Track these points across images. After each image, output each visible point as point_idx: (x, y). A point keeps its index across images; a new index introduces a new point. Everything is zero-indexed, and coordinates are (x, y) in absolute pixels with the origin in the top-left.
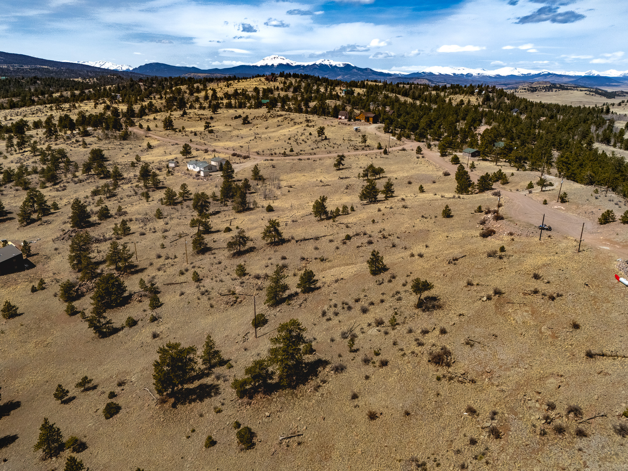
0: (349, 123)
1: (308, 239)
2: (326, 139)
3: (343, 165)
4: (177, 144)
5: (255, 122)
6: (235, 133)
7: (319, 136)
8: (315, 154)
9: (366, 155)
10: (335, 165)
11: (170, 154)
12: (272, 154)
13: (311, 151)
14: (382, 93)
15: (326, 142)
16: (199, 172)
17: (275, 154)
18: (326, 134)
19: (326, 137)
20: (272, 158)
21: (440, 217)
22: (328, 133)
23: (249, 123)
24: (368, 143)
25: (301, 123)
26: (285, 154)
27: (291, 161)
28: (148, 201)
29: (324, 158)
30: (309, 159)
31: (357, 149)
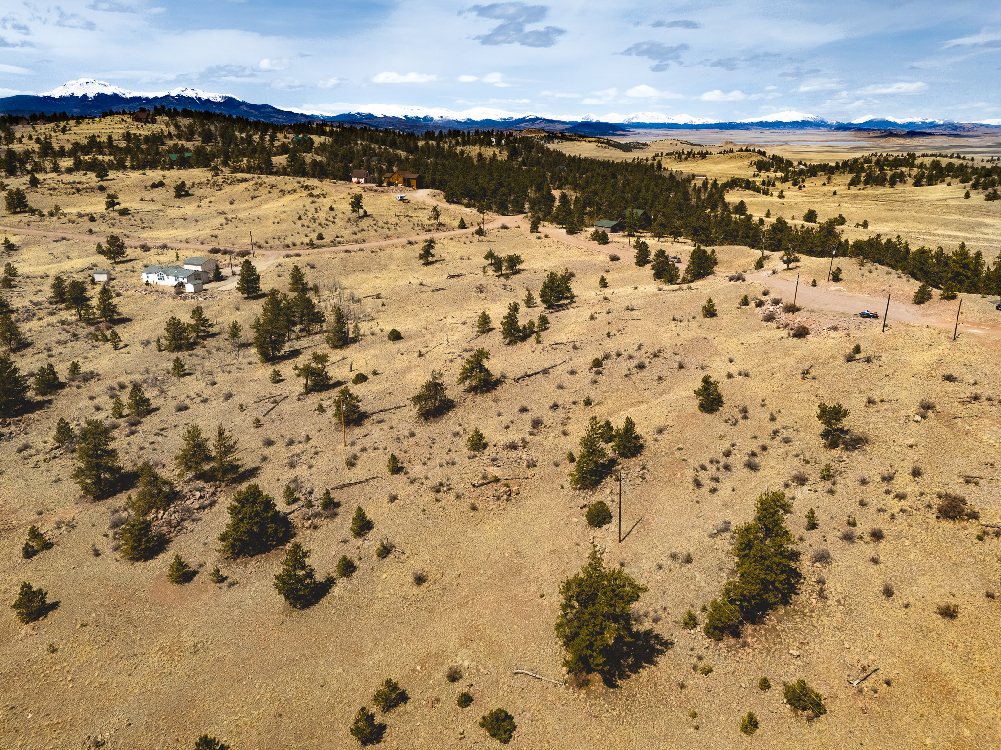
0: (380, 189)
1: (532, 375)
2: (365, 215)
3: (433, 256)
4: (63, 239)
5: (198, 192)
6: (172, 213)
7: (354, 211)
8: (364, 241)
9: (451, 239)
10: (421, 257)
11: (68, 258)
12: (288, 246)
13: (355, 237)
15: (369, 221)
16: (181, 285)
17: (294, 245)
18: (365, 208)
19: (365, 212)
20: (297, 252)
21: (700, 318)
23: (187, 194)
24: (443, 219)
25: (295, 191)
26: (311, 245)
27: (333, 255)
29: (386, 246)
30: (361, 250)
31: (429, 231)
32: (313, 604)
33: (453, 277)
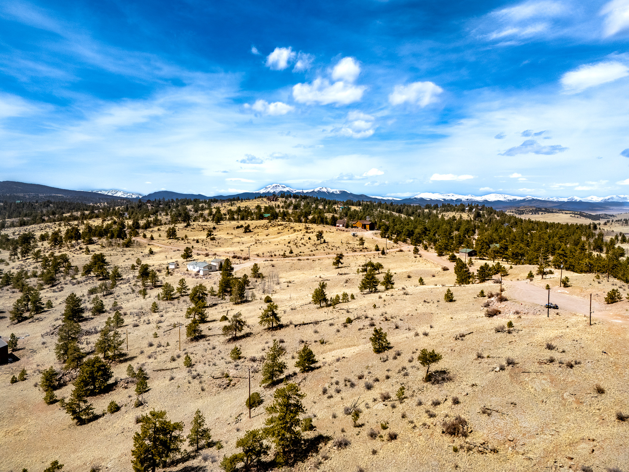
0: (346, 229)
1: (307, 324)
3: (342, 263)
4: (178, 250)
5: (256, 230)
6: (238, 239)
7: (318, 240)
8: (314, 255)
9: (364, 256)
10: (334, 264)
11: (171, 258)
12: (272, 256)
13: (311, 253)
14: (377, 210)
15: (325, 245)
16: (199, 272)
17: (275, 255)
18: (324, 238)
19: (324, 241)
20: (272, 259)
21: (443, 301)
22: (326, 236)
23: (250, 231)
24: (366, 245)
25: (301, 230)
26: (284, 256)
27: (291, 261)
28: (144, 298)
29: (323, 258)
30: (308, 259)
31: (355, 251)
32: (85, 424)
33: (341, 274)
